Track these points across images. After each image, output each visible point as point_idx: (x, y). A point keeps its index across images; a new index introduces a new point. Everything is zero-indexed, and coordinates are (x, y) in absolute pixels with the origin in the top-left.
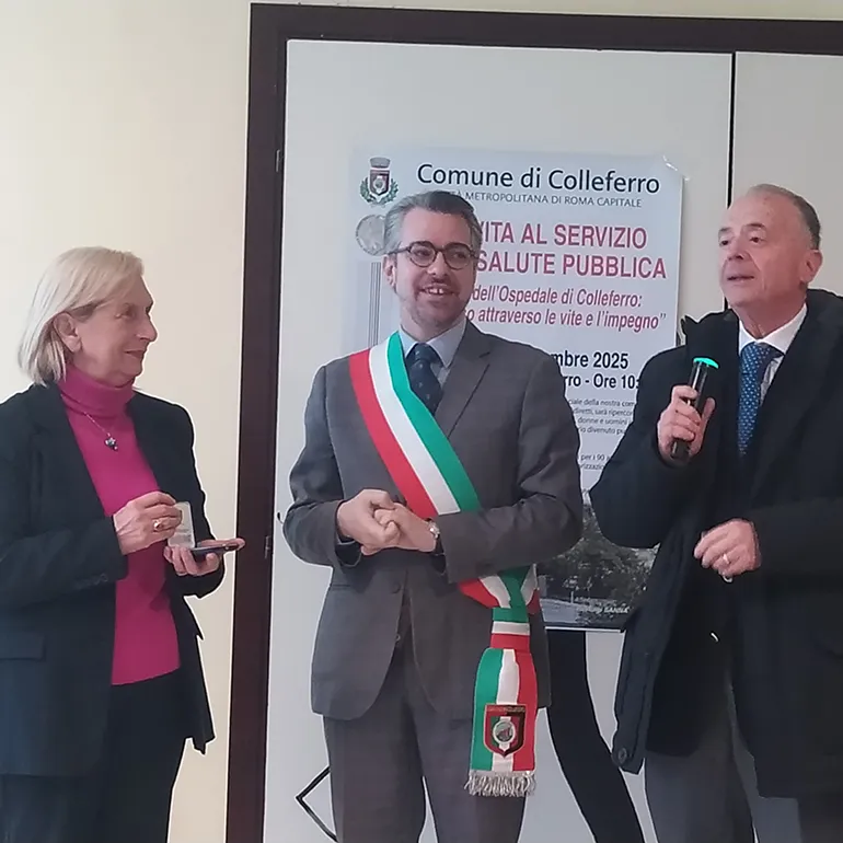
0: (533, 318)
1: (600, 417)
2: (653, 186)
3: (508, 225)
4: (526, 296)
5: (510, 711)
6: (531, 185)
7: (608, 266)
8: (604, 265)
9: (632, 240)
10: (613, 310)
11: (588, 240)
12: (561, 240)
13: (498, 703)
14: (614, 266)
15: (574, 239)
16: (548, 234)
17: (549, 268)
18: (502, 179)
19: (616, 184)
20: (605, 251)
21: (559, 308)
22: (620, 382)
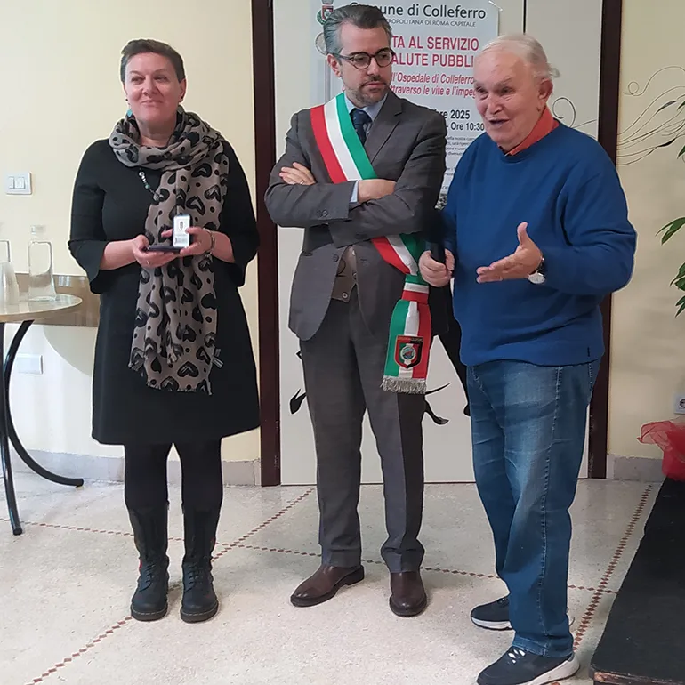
0: (416, 91)
1: (455, 146)
2: (482, 14)
3: (401, 38)
4: (412, 78)
5: (412, 340)
6: (413, 14)
7: (458, 61)
8: (456, 60)
9: (471, 45)
10: (461, 86)
11: (446, 46)
12: (431, 46)
13: (405, 335)
14: (461, 61)
15: (438, 46)
16: (424, 43)
17: (425, 62)
18: (397, 11)
19: (461, 13)
20: (456, 52)
21: (431, 85)
22: (465, 127)
